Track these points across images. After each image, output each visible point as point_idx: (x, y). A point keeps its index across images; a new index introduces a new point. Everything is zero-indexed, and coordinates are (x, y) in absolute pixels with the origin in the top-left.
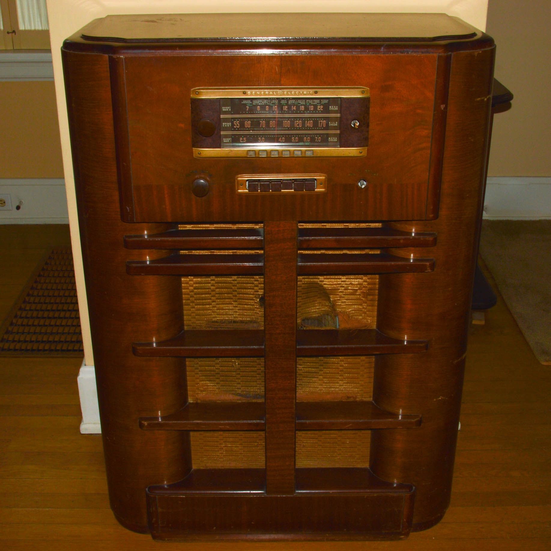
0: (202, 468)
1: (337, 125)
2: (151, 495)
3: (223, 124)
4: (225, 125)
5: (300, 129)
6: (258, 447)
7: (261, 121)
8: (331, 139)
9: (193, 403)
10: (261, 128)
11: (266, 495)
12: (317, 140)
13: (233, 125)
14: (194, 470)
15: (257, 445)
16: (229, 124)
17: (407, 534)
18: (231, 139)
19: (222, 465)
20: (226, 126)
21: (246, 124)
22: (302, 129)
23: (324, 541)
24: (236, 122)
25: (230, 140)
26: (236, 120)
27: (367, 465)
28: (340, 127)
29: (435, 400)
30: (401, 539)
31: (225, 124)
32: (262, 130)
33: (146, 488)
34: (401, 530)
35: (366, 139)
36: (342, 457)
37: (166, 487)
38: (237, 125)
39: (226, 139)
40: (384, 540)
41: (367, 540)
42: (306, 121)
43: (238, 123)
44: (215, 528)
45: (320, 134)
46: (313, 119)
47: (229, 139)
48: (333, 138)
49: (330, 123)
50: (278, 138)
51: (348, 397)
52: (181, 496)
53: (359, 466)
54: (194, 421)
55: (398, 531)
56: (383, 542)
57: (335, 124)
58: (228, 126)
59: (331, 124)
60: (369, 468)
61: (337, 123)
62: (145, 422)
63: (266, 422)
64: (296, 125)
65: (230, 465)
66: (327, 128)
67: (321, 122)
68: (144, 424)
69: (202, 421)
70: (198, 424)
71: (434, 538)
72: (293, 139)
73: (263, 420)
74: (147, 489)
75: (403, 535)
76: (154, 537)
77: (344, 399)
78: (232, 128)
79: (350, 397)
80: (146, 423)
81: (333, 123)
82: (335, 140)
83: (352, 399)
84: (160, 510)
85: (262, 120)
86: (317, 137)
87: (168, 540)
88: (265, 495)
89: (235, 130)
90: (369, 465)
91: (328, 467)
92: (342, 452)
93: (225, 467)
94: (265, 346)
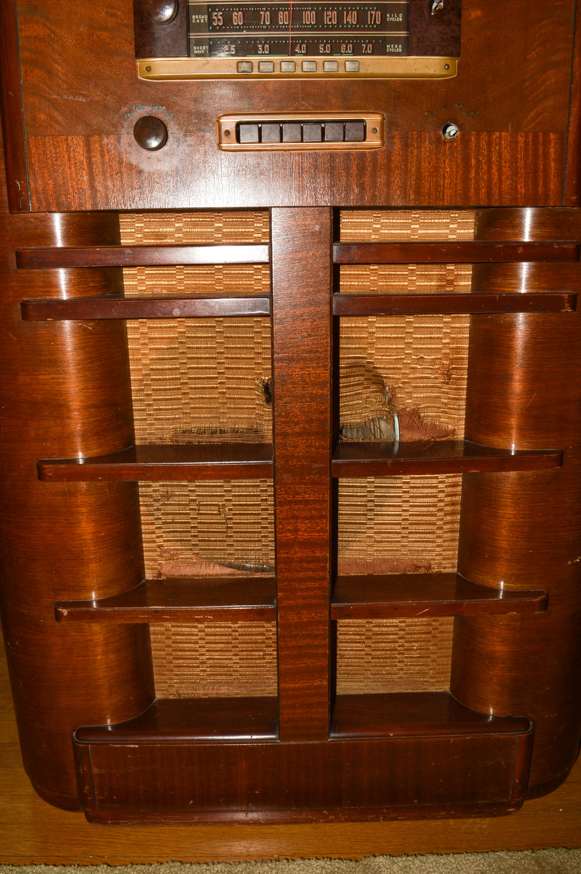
0: (171, 697)
1: (401, 20)
2: (80, 743)
3: (194, 17)
4: (196, 20)
5: (333, 28)
6: (264, 659)
7: (262, 10)
8: (391, 48)
9: (153, 580)
10: (262, 25)
11: (279, 741)
12: (366, 49)
13: (210, 20)
14: (158, 701)
15: (264, 655)
16: (203, 18)
17: (518, 806)
18: (207, 47)
19: (205, 692)
20: (198, 21)
21: (234, 17)
22: (338, 27)
23: (379, 821)
24: (216, 14)
25: (205, 50)
26: (217, 10)
27: (446, 688)
28: (407, 25)
29: (570, 563)
30: (509, 813)
31: (197, 17)
32: (263, 30)
33: (73, 731)
34: (510, 798)
35: (457, 40)
36: (405, 673)
37: (110, 729)
38: (219, 20)
39: (198, 48)
40: (480, 817)
41: (454, 817)
42: (345, 12)
43: (221, 15)
44: (191, 802)
45: (371, 39)
46: (358, 8)
47: (204, 48)
48: (394, 46)
49: (388, 15)
50: (294, 46)
51: (417, 567)
52: (132, 746)
53: (432, 689)
54: (151, 607)
55: (505, 800)
56: (478, 820)
57: (398, 19)
58: (202, 21)
59: (390, 18)
60: (450, 693)
61: (401, 15)
62: (64, 608)
63: (277, 605)
64: (326, 21)
65: (219, 692)
66: (384, 25)
67: (371, 15)
68: (62, 614)
69: (164, 607)
70: (156, 611)
71: (561, 810)
72: (322, 49)
73: (272, 603)
74: (74, 733)
75: (511, 806)
76: (90, 819)
77: (409, 571)
78: (210, 26)
79: (420, 567)
80: (65, 612)
81: (394, 16)
82: (397, 49)
83: (422, 571)
84: (95, 770)
85: (265, 9)
86: (364, 43)
87: (112, 823)
88: (277, 743)
89: (214, 30)
90: (450, 688)
91: (382, 692)
92: (405, 665)
93: (210, 696)
94: (274, 461)
